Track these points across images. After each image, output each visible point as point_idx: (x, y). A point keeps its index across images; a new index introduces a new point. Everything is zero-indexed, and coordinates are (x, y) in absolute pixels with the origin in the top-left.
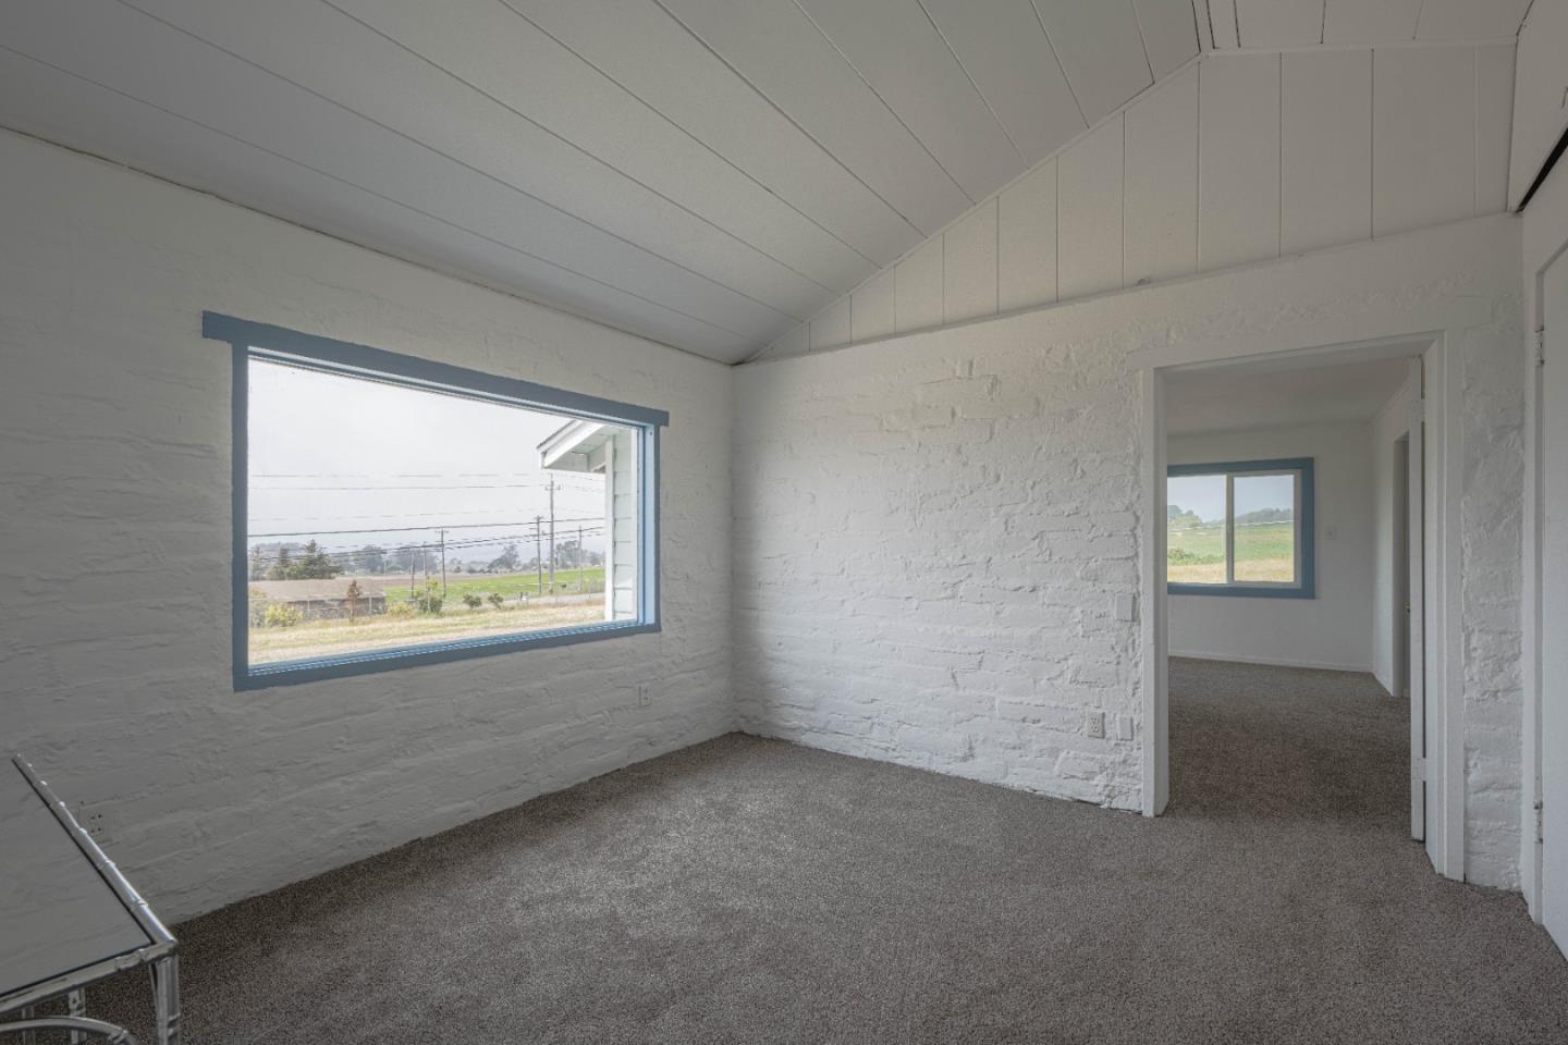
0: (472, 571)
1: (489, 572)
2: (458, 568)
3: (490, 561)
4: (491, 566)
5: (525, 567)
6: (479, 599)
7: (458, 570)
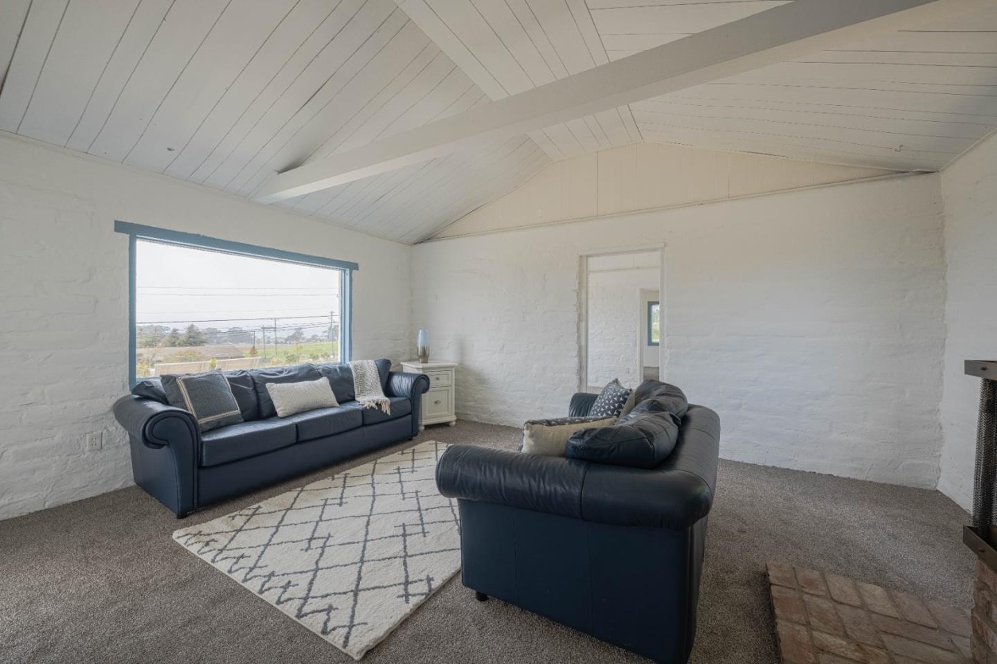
1: (286, 343)
3: (286, 337)
5: (308, 340)
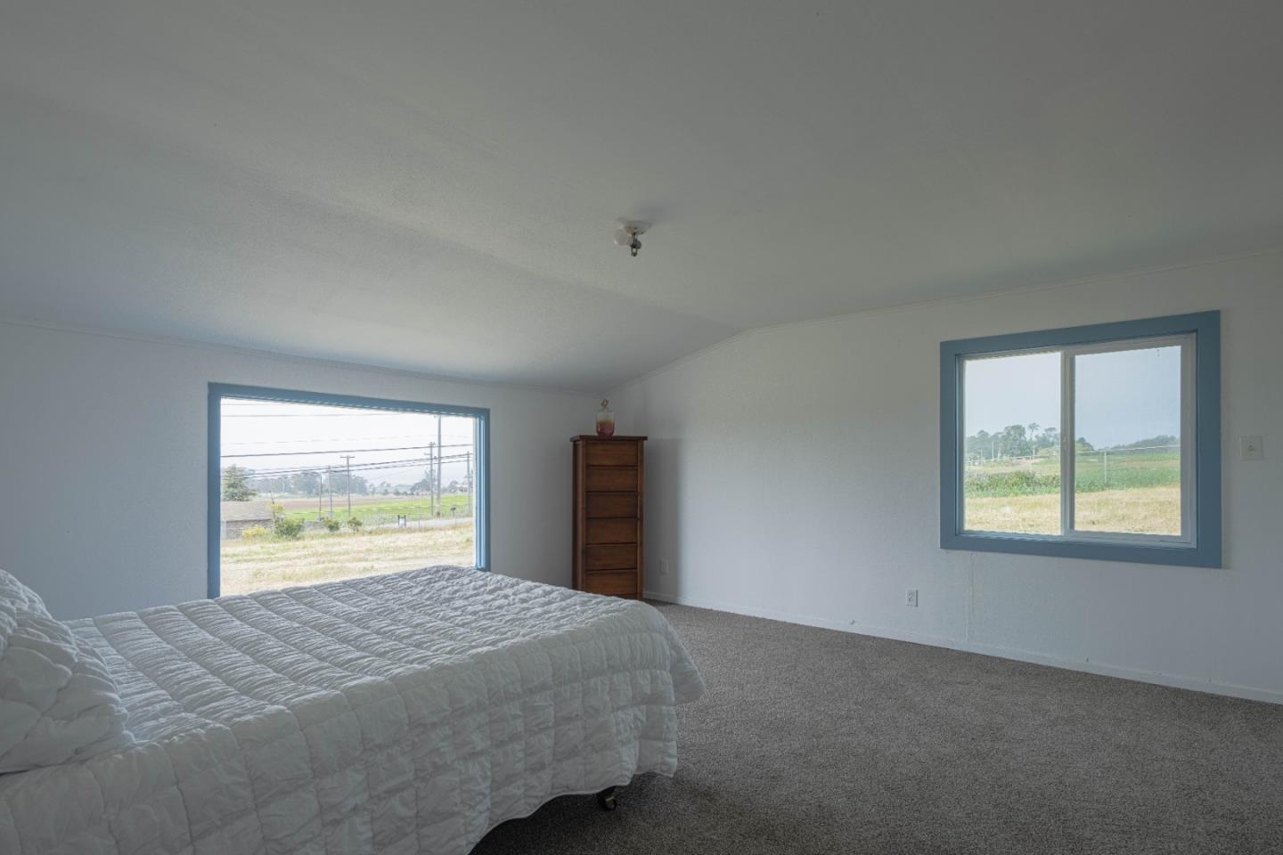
0: (397, 493)
2: (386, 491)
4: (413, 489)
6: (337, 523)
7: (386, 493)
